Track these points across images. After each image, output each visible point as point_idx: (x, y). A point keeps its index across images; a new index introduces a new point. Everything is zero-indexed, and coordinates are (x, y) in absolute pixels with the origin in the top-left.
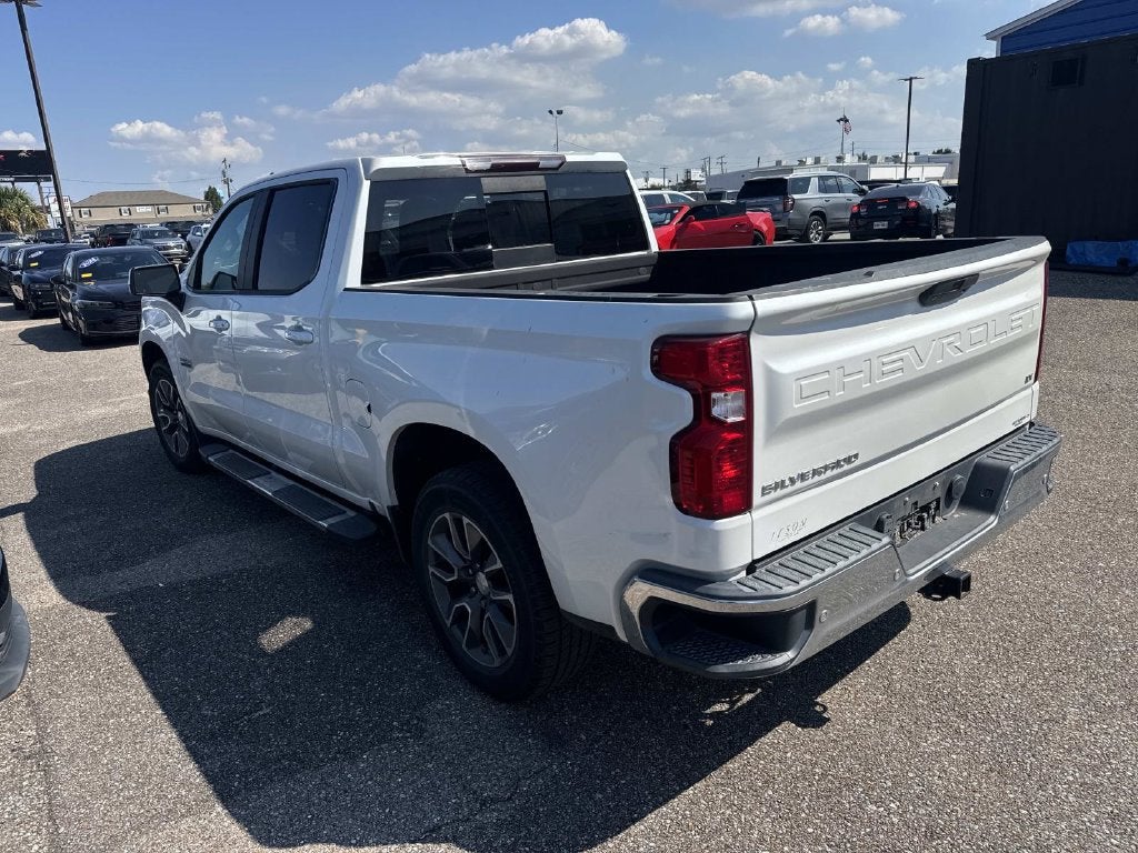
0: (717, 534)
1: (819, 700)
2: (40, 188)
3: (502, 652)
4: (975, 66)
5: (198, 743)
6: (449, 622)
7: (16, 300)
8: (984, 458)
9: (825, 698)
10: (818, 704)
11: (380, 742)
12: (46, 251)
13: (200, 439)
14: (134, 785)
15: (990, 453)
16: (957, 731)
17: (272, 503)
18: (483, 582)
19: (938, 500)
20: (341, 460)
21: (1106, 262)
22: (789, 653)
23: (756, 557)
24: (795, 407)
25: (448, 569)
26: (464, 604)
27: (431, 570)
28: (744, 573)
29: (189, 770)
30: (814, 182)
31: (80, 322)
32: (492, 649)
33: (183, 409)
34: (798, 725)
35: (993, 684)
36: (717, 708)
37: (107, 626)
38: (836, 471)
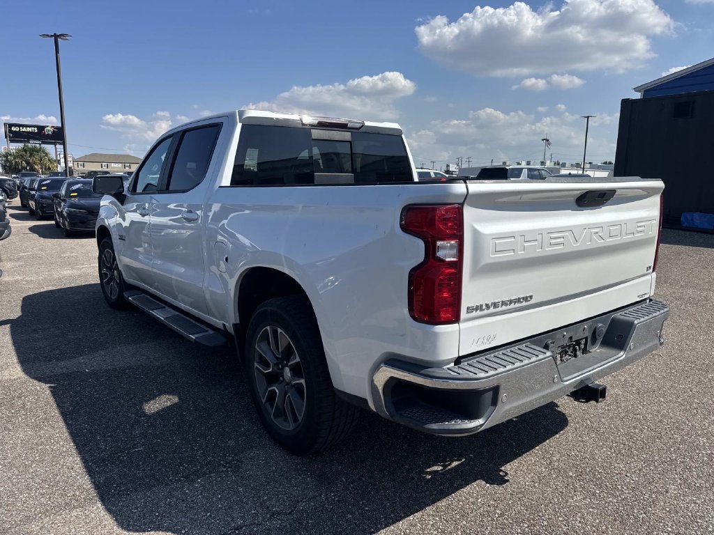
0: (436, 334)
1: (503, 468)
2: (56, 149)
3: (296, 420)
4: (625, 103)
5: (93, 465)
6: (264, 401)
7: (31, 210)
8: (618, 315)
9: (508, 468)
10: (501, 470)
11: (210, 472)
12: (53, 181)
13: (125, 286)
14: (47, 486)
15: (623, 313)
16: (594, 494)
17: (164, 325)
18: (287, 373)
19: (586, 338)
20: (208, 296)
21: (706, 226)
22: (480, 420)
23: (461, 355)
24: (491, 257)
25: (267, 365)
26: (275, 388)
27: (256, 365)
28: (453, 364)
29: (85, 481)
30: (525, 172)
31: (66, 223)
32: (290, 418)
33: (117, 268)
34: (487, 483)
35: (620, 468)
36: (435, 468)
37: (48, 392)
38: (517, 305)
